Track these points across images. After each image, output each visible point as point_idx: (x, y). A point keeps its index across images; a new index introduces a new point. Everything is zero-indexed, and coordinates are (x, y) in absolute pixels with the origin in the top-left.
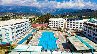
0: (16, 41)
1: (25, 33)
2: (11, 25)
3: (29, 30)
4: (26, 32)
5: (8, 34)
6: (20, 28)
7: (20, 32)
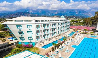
0: (41, 43)
1: (57, 34)
2: (36, 21)
3: (64, 32)
4: (59, 34)
5: (31, 32)
6: (50, 27)
7: (50, 32)
